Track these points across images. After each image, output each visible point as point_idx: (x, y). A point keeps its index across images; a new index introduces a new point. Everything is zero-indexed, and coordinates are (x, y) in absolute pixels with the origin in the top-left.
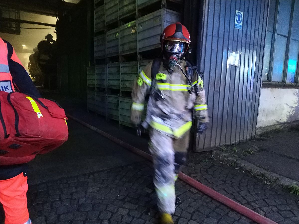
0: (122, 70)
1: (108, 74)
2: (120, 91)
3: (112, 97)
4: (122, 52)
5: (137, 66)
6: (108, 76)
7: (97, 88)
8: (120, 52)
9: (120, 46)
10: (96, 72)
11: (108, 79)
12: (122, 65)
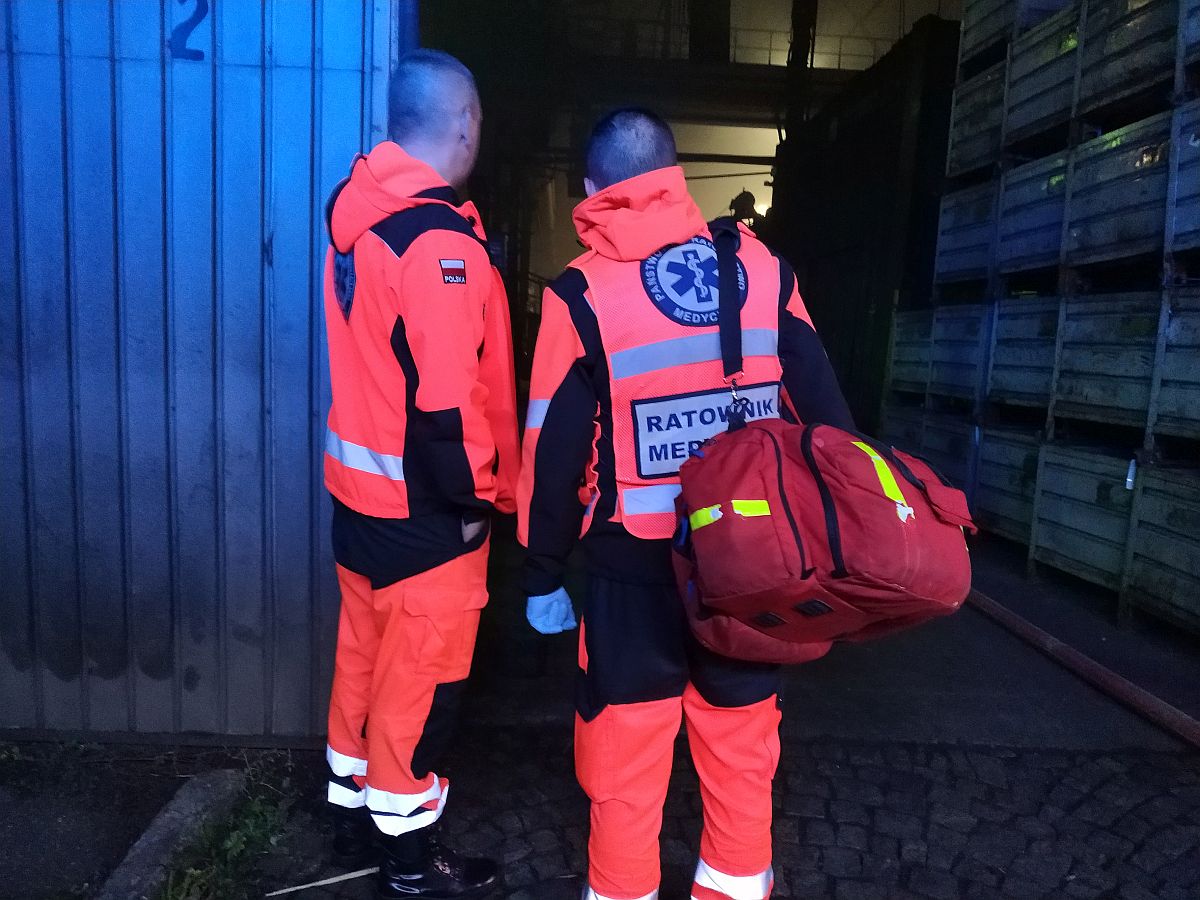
0: (1067, 329)
1: (994, 343)
2: (1050, 419)
3: (1003, 439)
4: (1078, 250)
5: (1158, 311)
6: (992, 351)
7: (934, 396)
8: (1068, 253)
9: (1072, 225)
10: (938, 331)
11: (991, 365)
12: (1074, 308)
